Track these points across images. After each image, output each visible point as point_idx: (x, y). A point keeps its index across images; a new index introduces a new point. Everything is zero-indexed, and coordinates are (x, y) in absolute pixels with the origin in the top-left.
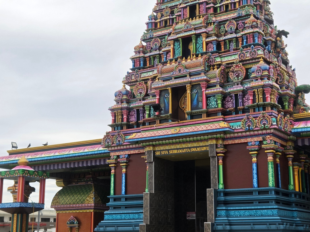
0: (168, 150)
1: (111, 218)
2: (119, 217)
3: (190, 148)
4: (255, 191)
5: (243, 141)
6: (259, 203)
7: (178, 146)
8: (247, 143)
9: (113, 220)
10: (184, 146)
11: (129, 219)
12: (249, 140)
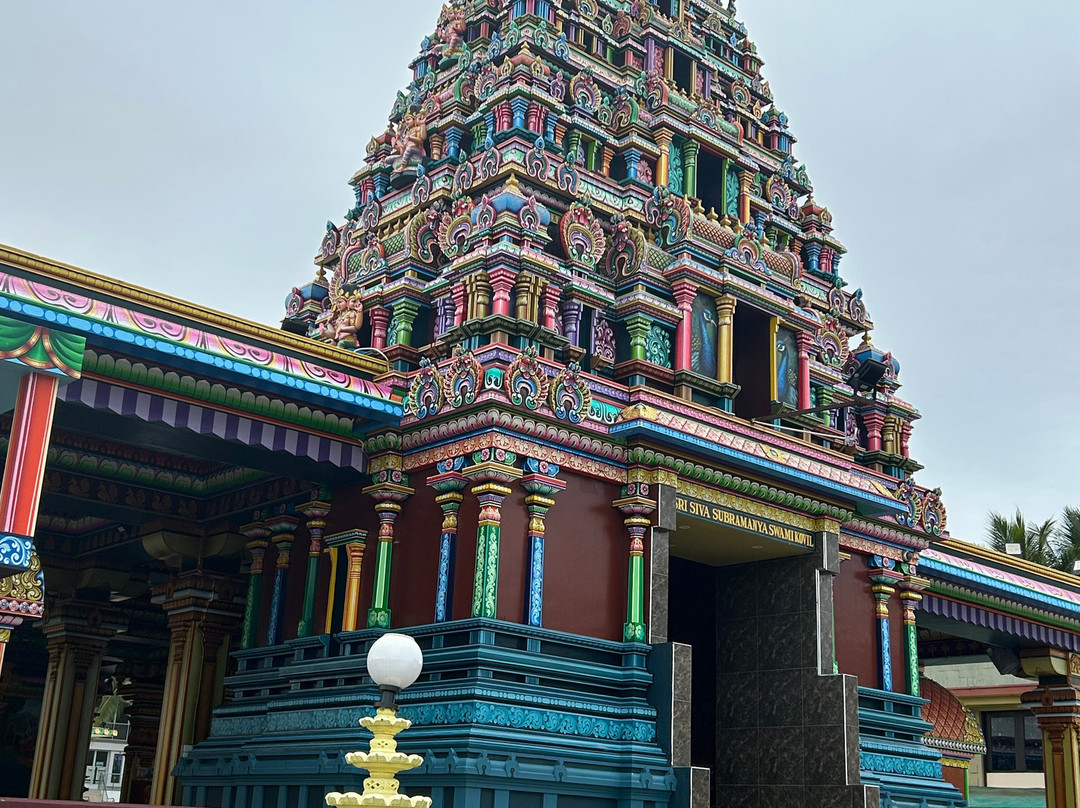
0: (711, 506)
1: (501, 719)
2: (534, 718)
3: (768, 522)
4: (890, 698)
5: (866, 546)
6: (897, 735)
7: (738, 504)
8: (873, 555)
9: (511, 728)
10: (752, 508)
11: (572, 736)
12: (878, 549)
